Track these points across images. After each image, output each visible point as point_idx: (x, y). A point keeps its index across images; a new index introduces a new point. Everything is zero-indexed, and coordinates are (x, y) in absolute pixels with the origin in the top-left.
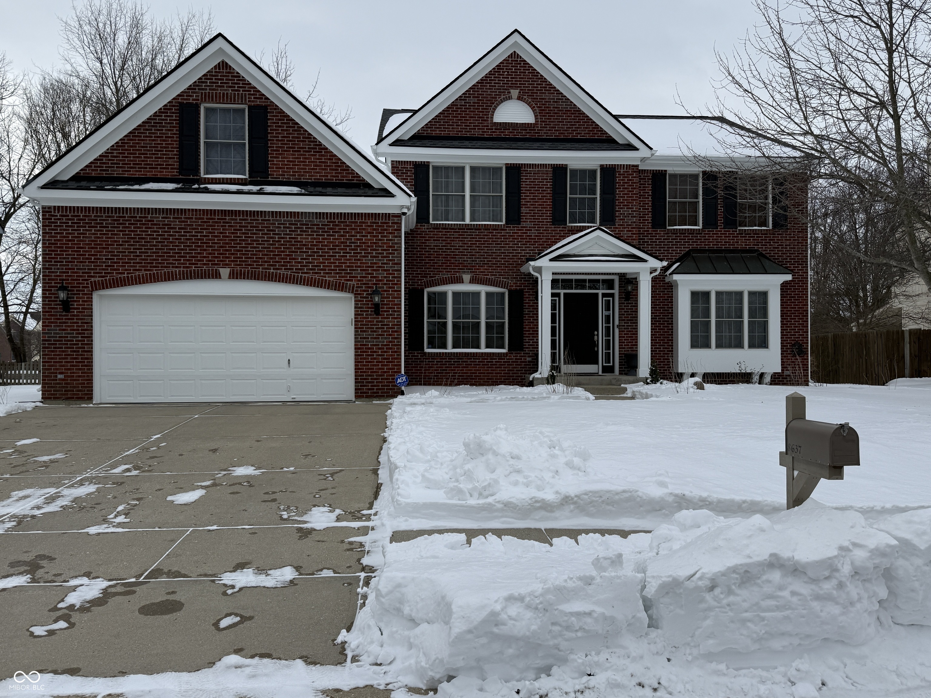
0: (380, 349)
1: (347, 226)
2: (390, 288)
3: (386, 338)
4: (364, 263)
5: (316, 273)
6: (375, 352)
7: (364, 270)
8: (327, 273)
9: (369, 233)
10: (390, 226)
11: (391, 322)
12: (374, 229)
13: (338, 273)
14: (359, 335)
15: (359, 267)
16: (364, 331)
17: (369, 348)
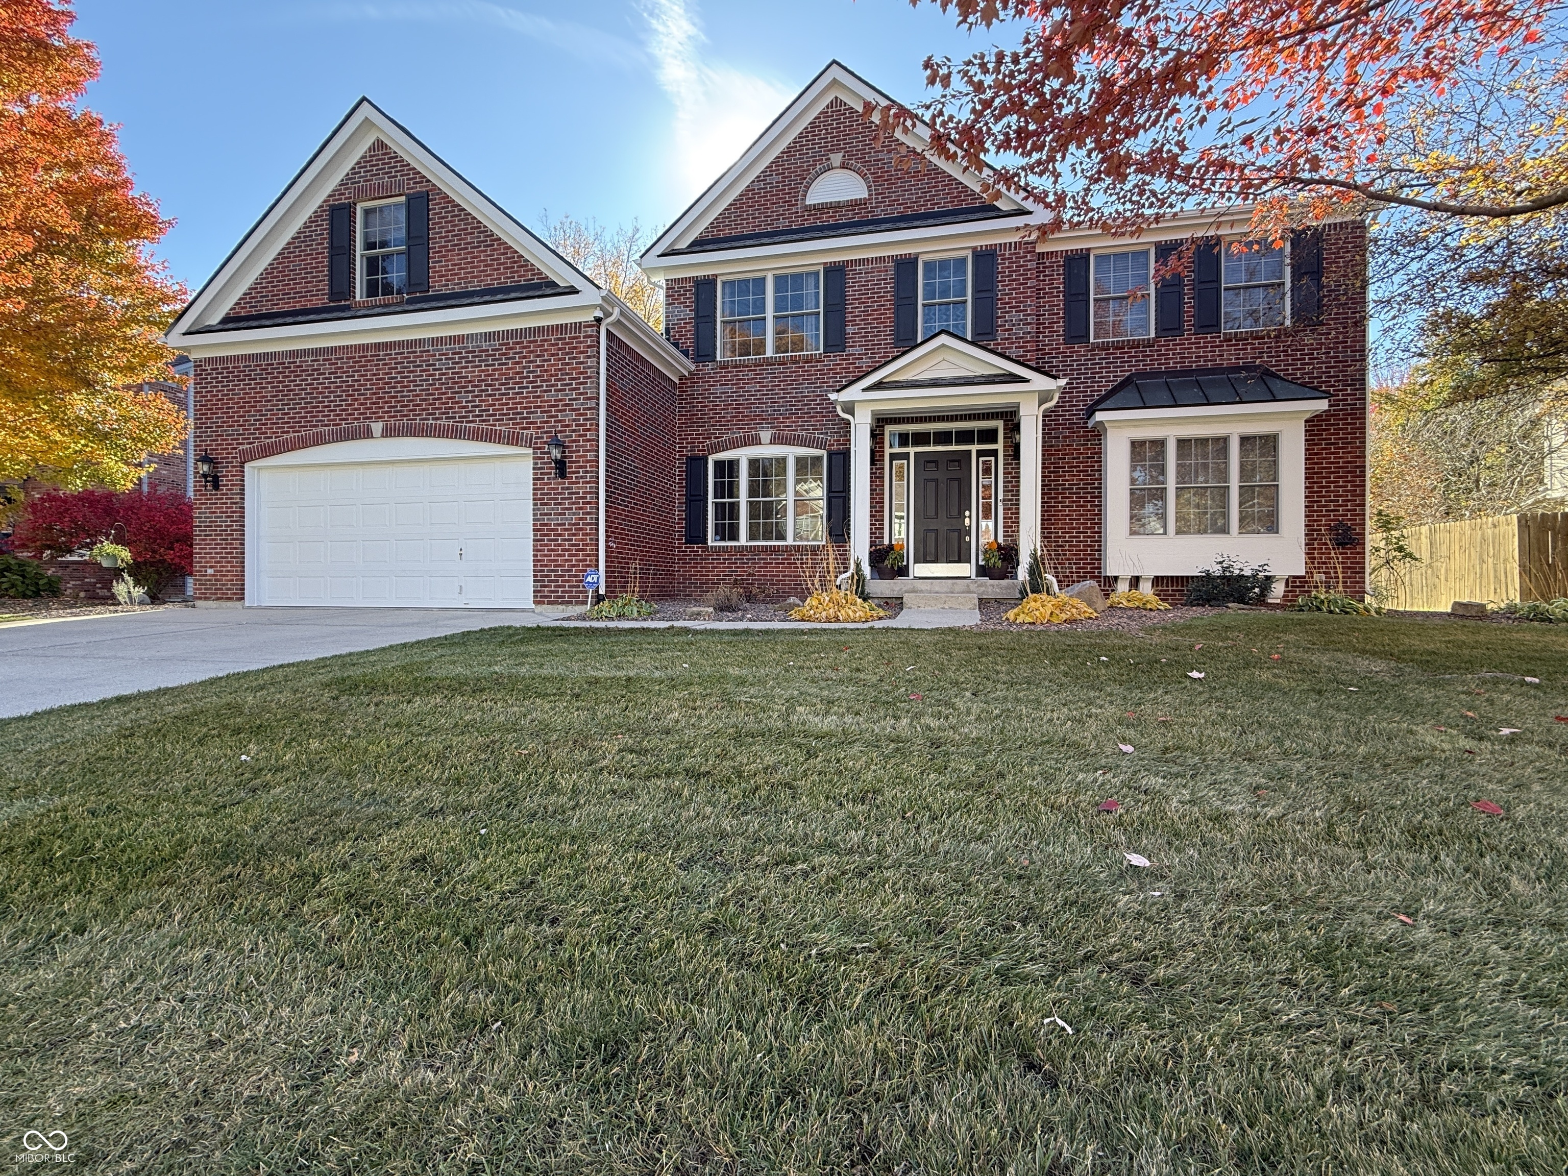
0: (566, 530)
1: (524, 347)
2: (581, 436)
3: (574, 514)
4: (546, 401)
5: (484, 421)
6: (560, 535)
7: (545, 412)
8: (498, 420)
9: (553, 355)
10: (581, 342)
11: (581, 488)
12: (560, 349)
13: (511, 419)
14: (539, 509)
15: (539, 407)
16: (546, 504)
17: (552, 530)
